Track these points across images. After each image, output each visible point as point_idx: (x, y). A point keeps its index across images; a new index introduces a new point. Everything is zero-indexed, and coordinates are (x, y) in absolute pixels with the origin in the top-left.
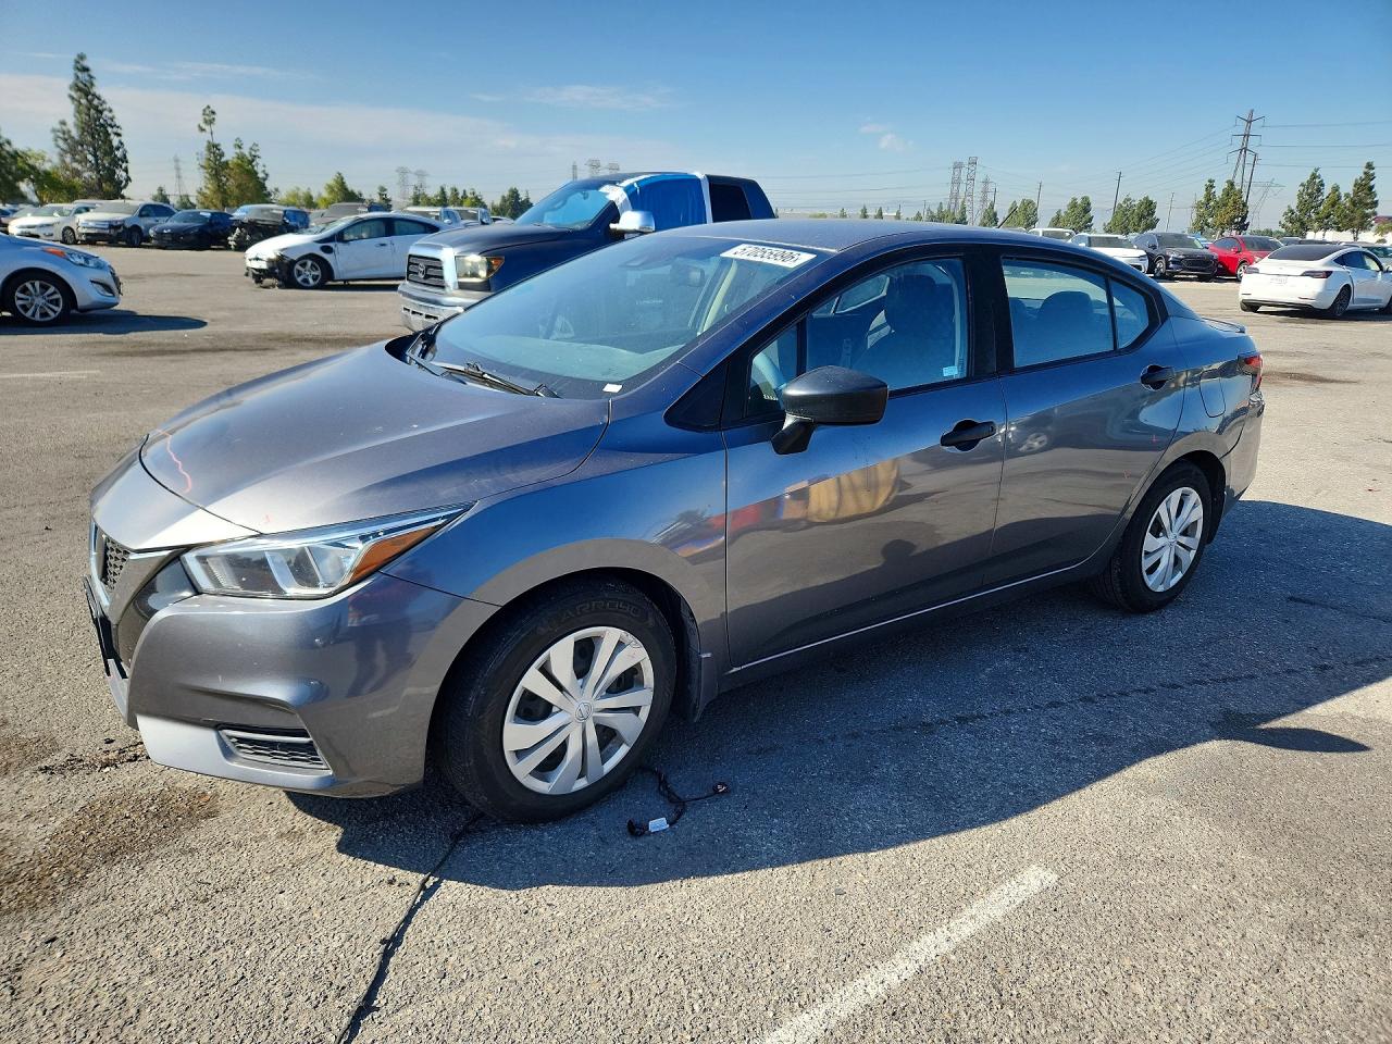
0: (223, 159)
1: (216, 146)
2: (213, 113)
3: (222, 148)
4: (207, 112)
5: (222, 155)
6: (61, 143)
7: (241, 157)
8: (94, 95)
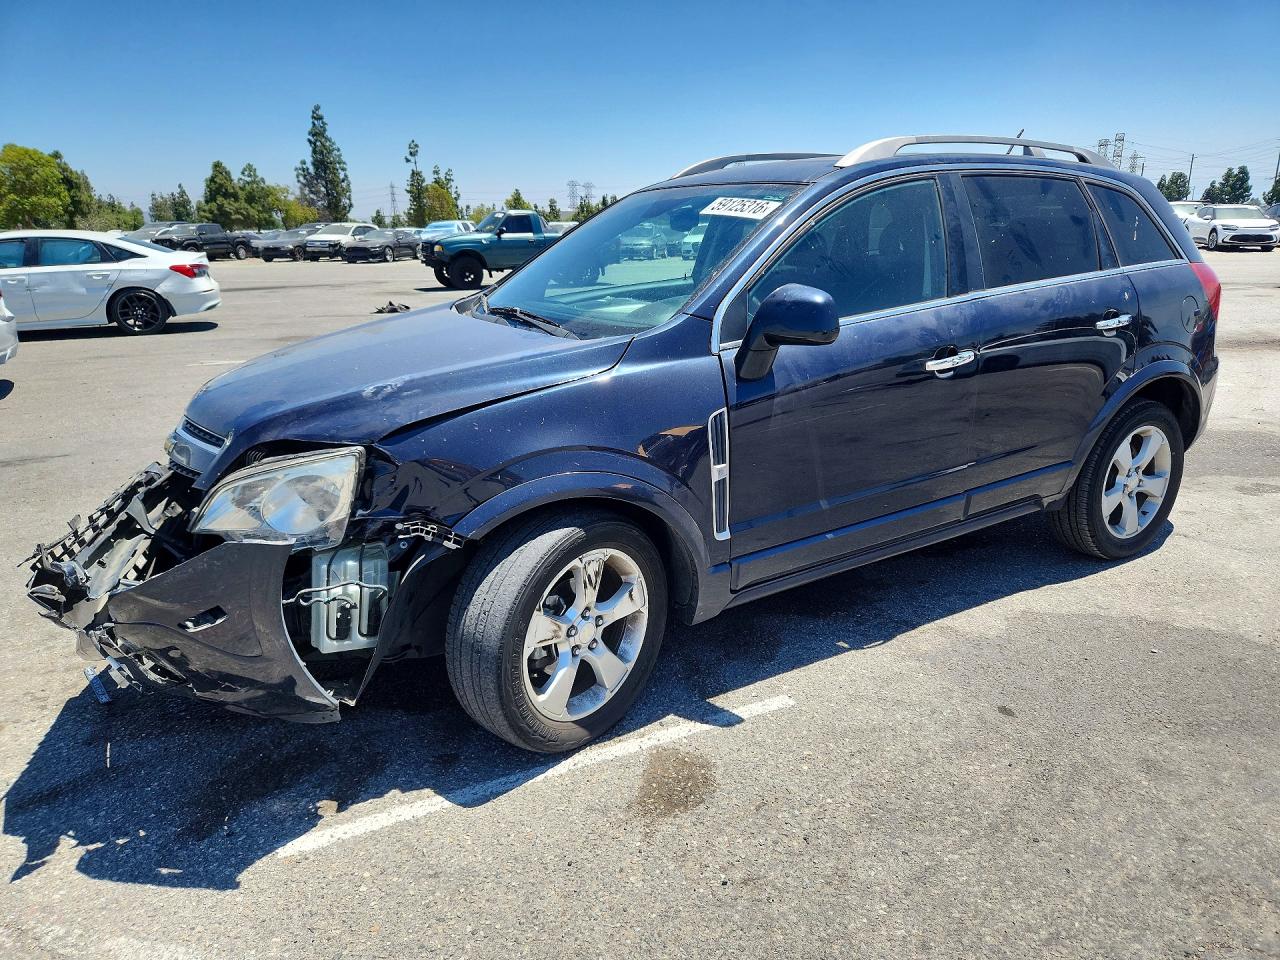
0: (424, 185)
1: (418, 174)
2: (416, 146)
3: (424, 175)
4: (412, 145)
5: (423, 181)
6: (301, 179)
7: (438, 181)
8: (325, 138)
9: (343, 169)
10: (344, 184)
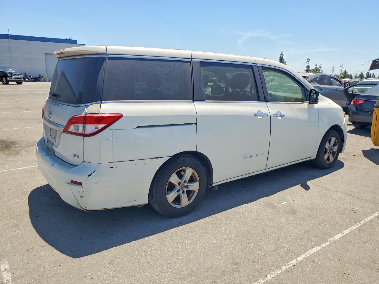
1: (309, 66)
2: (309, 59)
5: (309, 68)
7: (316, 68)
8: (283, 59)
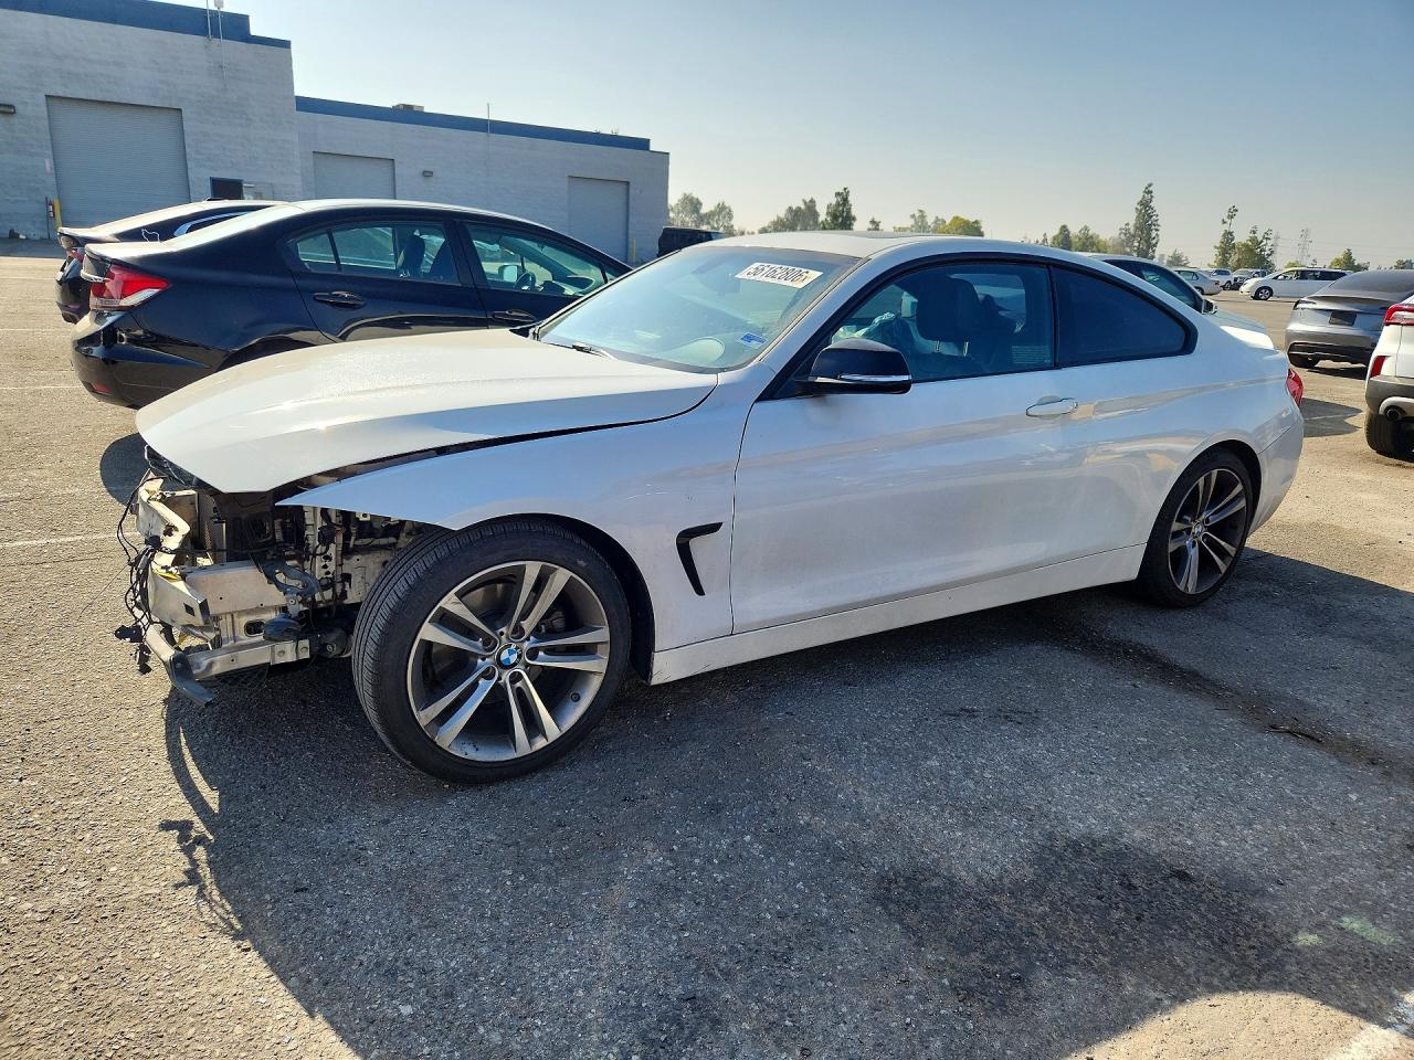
0: (1235, 242)
1: (1231, 233)
2: (1235, 210)
3: (1237, 234)
4: (1232, 210)
5: (1234, 239)
7: (1253, 240)
8: (1150, 207)
9: (1157, 230)
10: (1154, 242)
